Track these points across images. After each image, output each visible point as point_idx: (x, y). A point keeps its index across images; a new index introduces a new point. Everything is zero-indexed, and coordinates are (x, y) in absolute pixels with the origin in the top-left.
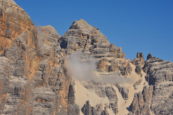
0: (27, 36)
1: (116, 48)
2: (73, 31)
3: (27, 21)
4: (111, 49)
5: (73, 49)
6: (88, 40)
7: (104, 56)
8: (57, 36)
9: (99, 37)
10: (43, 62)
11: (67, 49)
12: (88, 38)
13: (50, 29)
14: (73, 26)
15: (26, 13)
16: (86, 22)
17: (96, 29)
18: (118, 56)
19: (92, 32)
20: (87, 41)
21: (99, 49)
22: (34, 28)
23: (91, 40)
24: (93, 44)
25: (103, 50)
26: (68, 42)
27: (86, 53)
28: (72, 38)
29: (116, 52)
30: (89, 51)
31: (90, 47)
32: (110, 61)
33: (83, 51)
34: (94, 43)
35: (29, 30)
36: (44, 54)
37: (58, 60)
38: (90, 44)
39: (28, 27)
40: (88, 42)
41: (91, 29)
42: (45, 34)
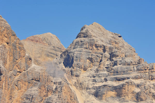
0: (5, 53)
1: (147, 65)
2: (81, 42)
3: (4, 30)
4: (140, 67)
5: (82, 68)
6: (104, 54)
7: (128, 78)
8: (60, 49)
9: (122, 49)
10: (31, 91)
11: (74, 68)
12: (104, 51)
13: (49, 39)
14: (82, 33)
15: (3, 19)
16: (101, 27)
17: (117, 37)
18: (151, 77)
19: (110, 42)
20: (103, 56)
21: (121, 68)
22: (15, 40)
23: (109, 54)
24: (112, 60)
25: (126, 68)
26: (75, 58)
27: (101, 74)
28: (80, 51)
29: (147, 71)
30: (106, 71)
31: (108, 65)
32: (138, 86)
33: (97, 71)
34: (114, 59)
35: (8, 43)
36: (31, 79)
37: (54, 87)
38: (107, 60)
39: (6, 39)
40: (105, 57)
41: (110, 36)
42: (42, 46)
